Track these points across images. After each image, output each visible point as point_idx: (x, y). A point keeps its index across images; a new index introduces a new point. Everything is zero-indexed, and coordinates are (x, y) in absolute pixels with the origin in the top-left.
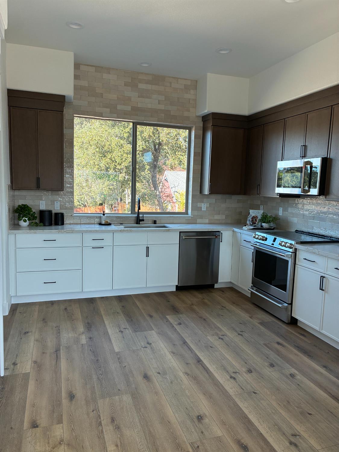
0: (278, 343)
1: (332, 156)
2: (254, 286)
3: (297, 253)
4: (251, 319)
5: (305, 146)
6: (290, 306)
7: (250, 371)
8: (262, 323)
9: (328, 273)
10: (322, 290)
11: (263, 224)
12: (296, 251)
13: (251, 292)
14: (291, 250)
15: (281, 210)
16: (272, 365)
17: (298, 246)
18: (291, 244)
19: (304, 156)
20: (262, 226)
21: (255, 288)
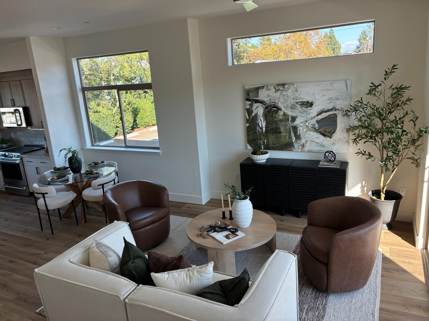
0: (22, 206)
1: (28, 105)
2: (6, 183)
3: (23, 159)
4: (7, 201)
5: (13, 99)
6: (27, 187)
7: (7, 220)
8: (14, 201)
9: (39, 165)
10: (38, 174)
11: (3, 145)
12: (22, 158)
13: (5, 187)
14: (19, 159)
15: (13, 134)
16: (18, 215)
17: (22, 156)
18: (18, 155)
19: (14, 106)
20: (2, 147)
21: (6, 185)
